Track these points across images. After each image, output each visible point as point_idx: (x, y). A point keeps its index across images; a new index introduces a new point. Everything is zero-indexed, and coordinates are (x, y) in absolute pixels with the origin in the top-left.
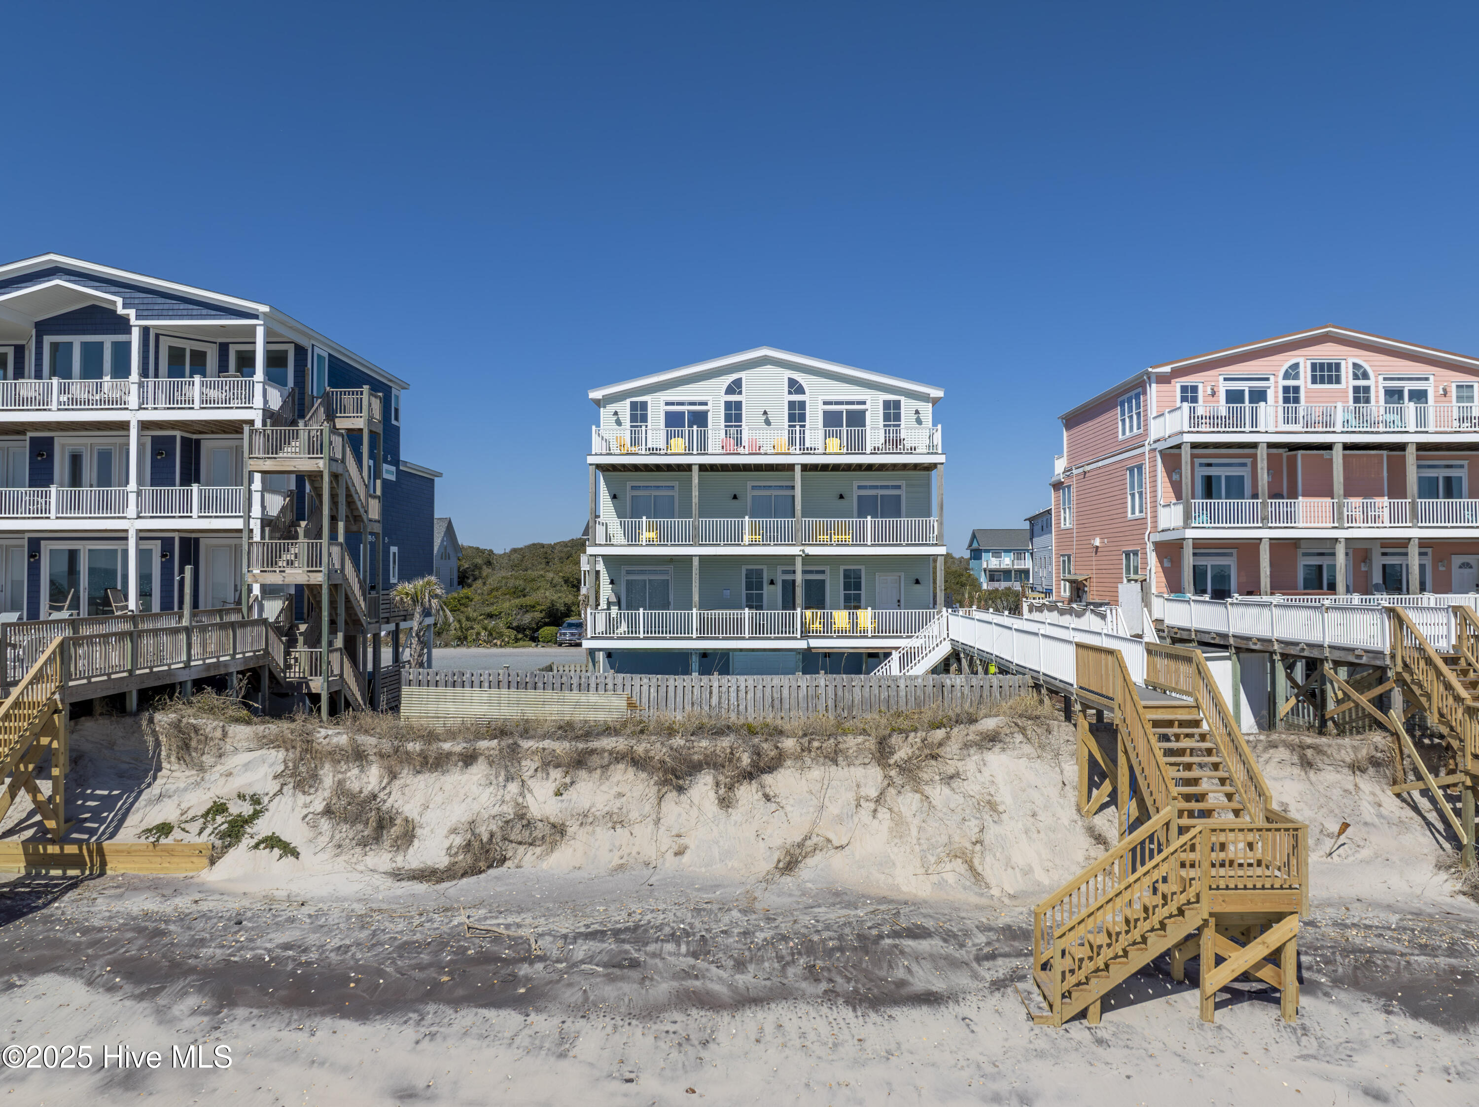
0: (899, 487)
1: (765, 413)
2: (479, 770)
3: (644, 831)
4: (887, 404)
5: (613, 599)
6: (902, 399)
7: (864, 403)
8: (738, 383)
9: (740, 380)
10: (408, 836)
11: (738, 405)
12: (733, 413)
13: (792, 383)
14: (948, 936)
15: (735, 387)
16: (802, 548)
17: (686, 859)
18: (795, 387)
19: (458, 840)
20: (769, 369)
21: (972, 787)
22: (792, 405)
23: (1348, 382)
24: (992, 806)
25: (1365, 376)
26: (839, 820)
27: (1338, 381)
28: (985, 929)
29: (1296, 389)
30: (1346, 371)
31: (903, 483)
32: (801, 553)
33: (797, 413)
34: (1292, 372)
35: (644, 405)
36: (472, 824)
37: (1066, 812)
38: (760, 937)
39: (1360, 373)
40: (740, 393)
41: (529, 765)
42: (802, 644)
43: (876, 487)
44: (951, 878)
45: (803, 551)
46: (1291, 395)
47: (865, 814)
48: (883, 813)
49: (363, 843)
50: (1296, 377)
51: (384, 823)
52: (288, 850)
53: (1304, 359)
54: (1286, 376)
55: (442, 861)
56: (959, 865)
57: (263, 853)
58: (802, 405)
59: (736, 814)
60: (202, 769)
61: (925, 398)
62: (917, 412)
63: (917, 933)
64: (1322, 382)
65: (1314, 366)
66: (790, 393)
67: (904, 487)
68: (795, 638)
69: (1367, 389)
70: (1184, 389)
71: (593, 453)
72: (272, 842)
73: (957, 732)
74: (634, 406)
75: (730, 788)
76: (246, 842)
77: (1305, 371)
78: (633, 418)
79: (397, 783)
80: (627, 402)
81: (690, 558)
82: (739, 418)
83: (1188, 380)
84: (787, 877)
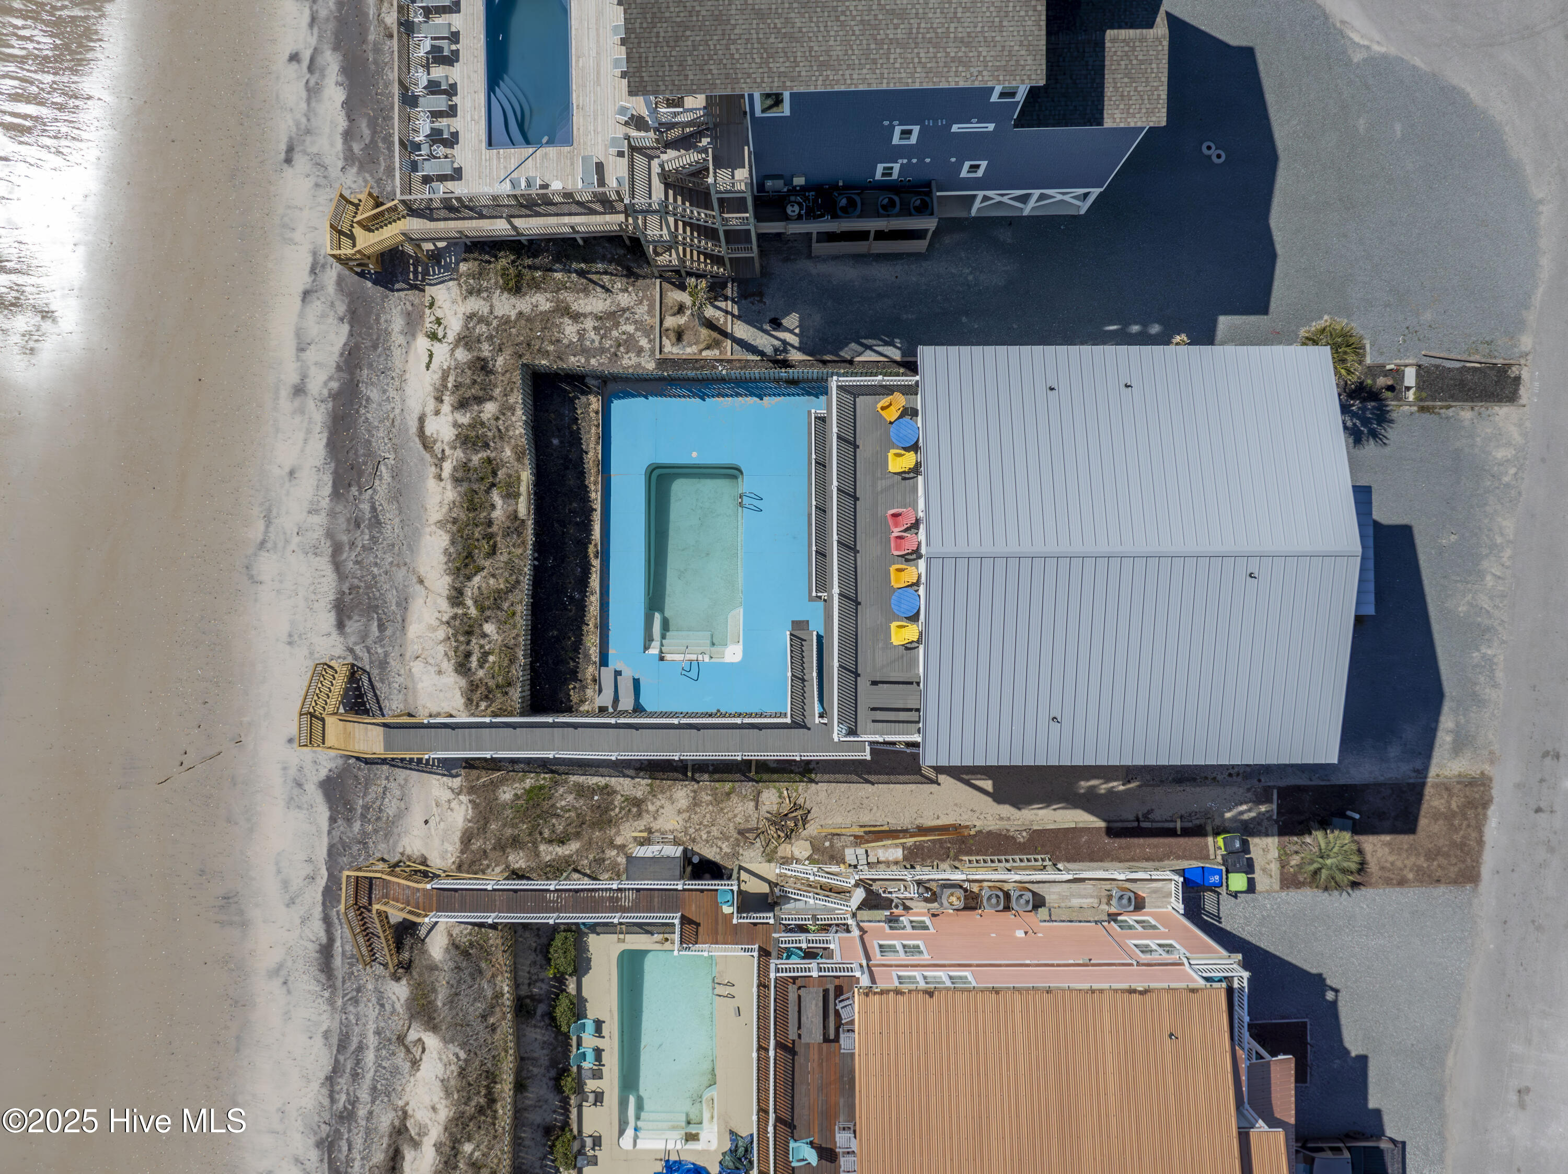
14: (380, 640)
17: (428, 537)
26: (435, 603)
28: (386, 654)
36: (440, 442)
38: (375, 570)
44: (416, 647)
47: (437, 615)
49: (435, 393)
51: (440, 400)
52: (428, 367)
55: (428, 432)
57: (427, 353)
60: (457, 297)
63: (382, 627)
72: (431, 356)
76: (429, 345)
79: (448, 396)
84: (415, 580)
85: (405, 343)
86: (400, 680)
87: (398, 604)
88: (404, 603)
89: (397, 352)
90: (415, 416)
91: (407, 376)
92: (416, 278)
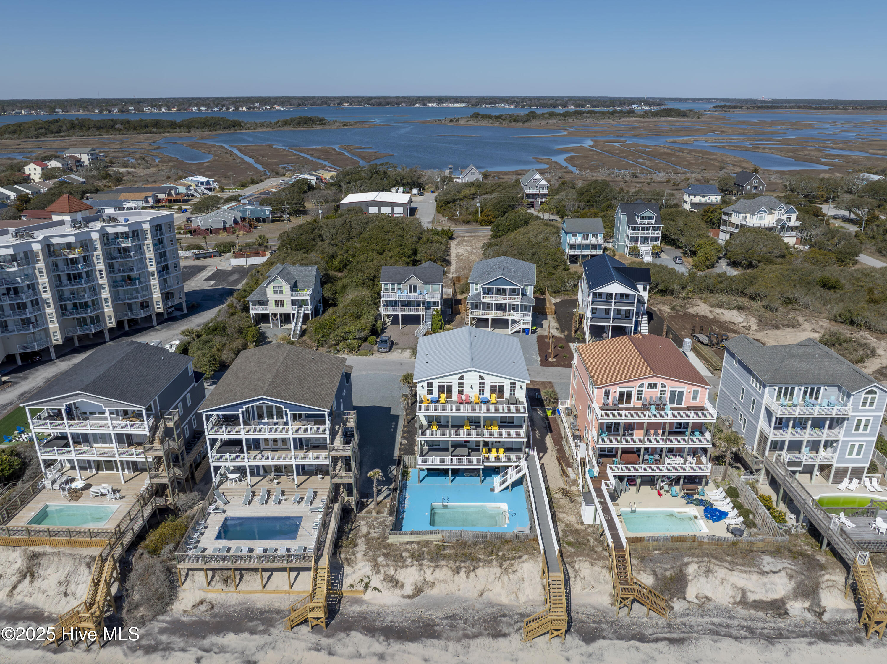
1: (471, 386)
2: (414, 568)
3: (451, 584)
4: (511, 384)
6: (517, 382)
7: (504, 383)
9: (463, 376)
10: (402, 586)
11: (463, 383)
12: (461, 385)
13: (480, 377)
14: (510, 616)
15: (462, 378)
18: (481, 378)
19: (413, 587)
20: (473, 373)
21: (519, 574)
22: (480, 383)
23: (659, 388)
24: (523, 579)
25: (665, 387)
26: (491, 583)
27: (656, 388)
28: (517, 614)
29: (642, 391)
30: (659, 385)
33: (482, 386)
34: (642, 385)
35: (431, 383)
36: (416, 584)
37: (538, 579)
38: (476, 618)
39: (663, 386)
40: (463, 380)
41: (425, 567)
44: (512, 598)
45: (483, 440)
46: (640, 393)
47: (496, 581)
48: (500, 581)
49: (393, 587)
50: (643, 387)
51: (397, 582)
52: (380, 591)
53: (646, 382)
54: (639, 387)
55: (411, 593)
56: (514, 595)
57: (374, 591)
58: (483, 383)
59: (470, 580)
60: (353, 567)
61: (524, 382)
62: (521, 386)
63: (505, 616)
64: (651, 388)
65: (649, 384)
66: (479, 380)
68: (480, 465)
69: (665, 391)
70: (606, 391)
71: (418, 412)
72: (375, 588)
73: (517, 561)
74: (428, 383)
75: (468, 573)
76: (370, 589)
77: (646, 385)
78: (428, 387)
79: (398, 572)
80: (426, 382)
81: (448, 441)
82: (463, 387)
83: (607, 388)
84: (480, 598)
85: (366, 605)
86: (529, 608)
87: (493, 607)
88: (491, 604)
89: (370, 608)
90: (402, 599)
91: (382, 604)
92: (335, 601)
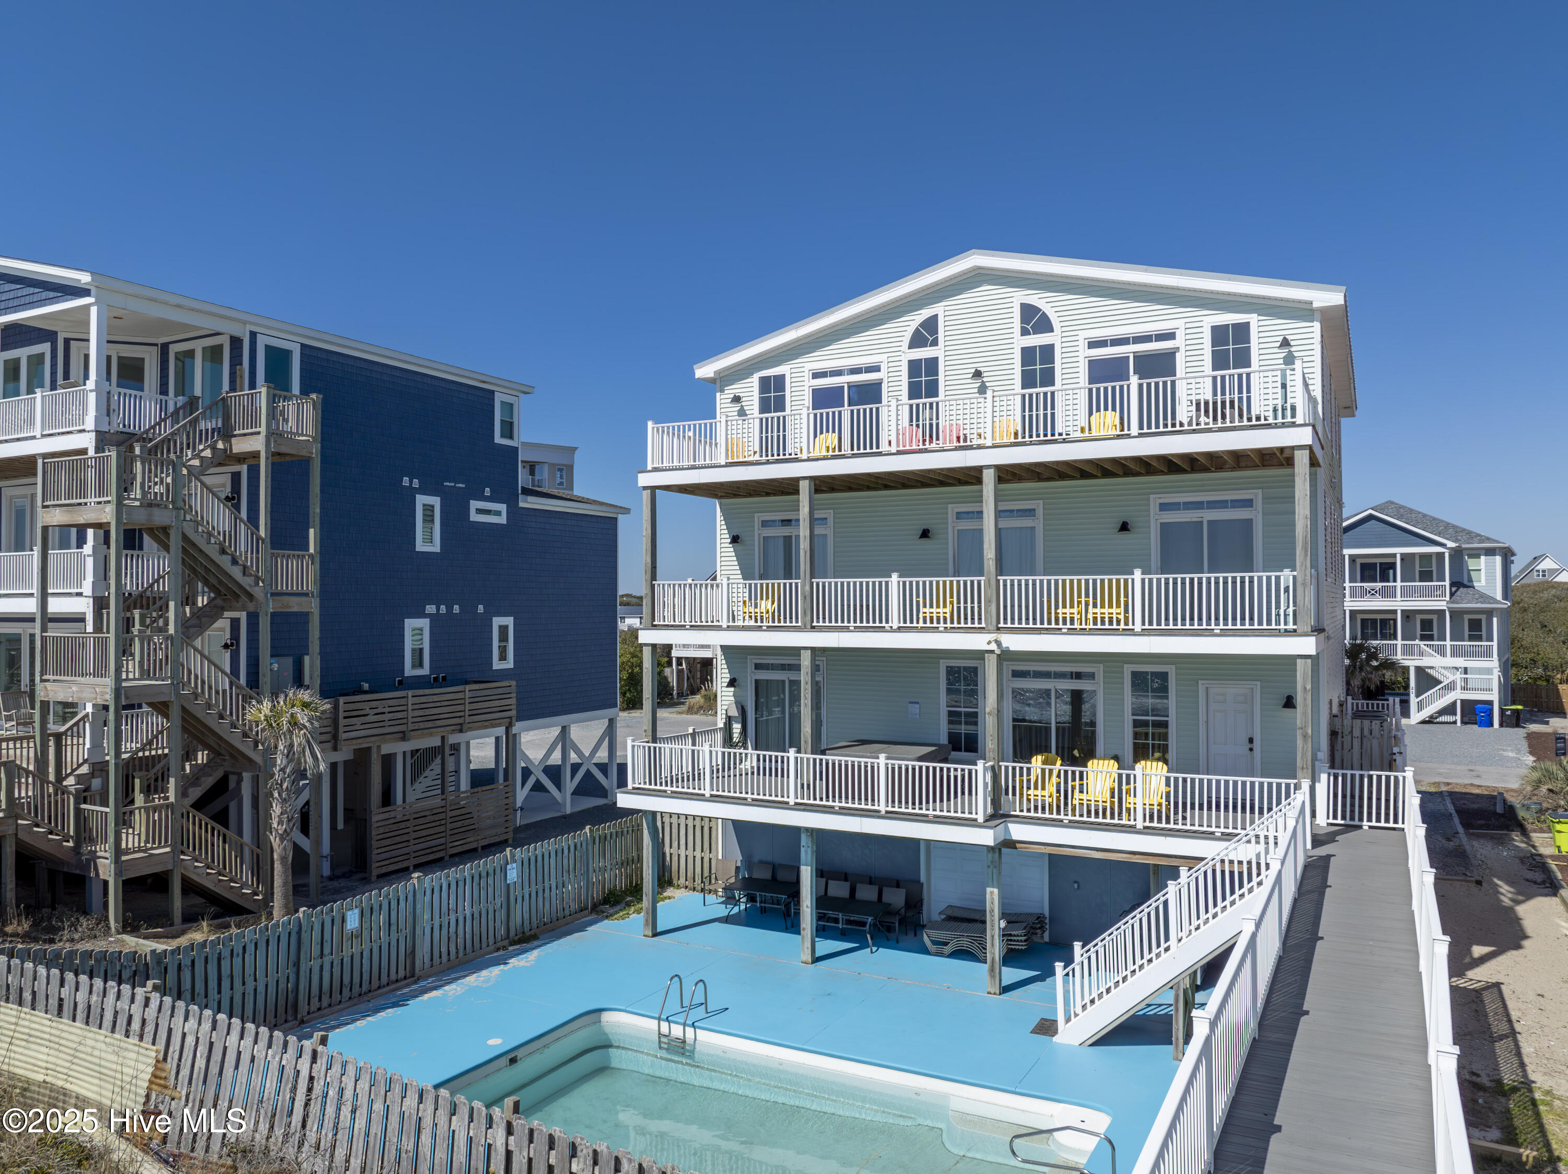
0: (1248, 503)
1: (978, 374)
4: (1219, 334)
5: (734, 712)
6: (1253, 319)
7: (1171, 336)
8: (931, 325)
9: (935, 318)
11: (932, 364)
12: (924, 381)
13: (1029, 312)
15: (926, 333)
16: (992, 637)
18: (1034, 320)
20: (987, 292)
22: (1028, 354)
31: (1257, 495)
32: (993, 647)
33: (1038, 369)
35: (780, 381)
40: (935, 343)
42: (986, 837)
43: (1199, 505)
45: (998, 643)
58: (1048, 352)
61: (1302, 311)
62: (1285, 343)
66: (1025, 332)
67: (1259, 503)
68: (972, 823)
71: (649, 468)
74: (765, 384)
78: (765, 407)
80: (755, 380)
81: (797, 652)
82: (932, 390)
